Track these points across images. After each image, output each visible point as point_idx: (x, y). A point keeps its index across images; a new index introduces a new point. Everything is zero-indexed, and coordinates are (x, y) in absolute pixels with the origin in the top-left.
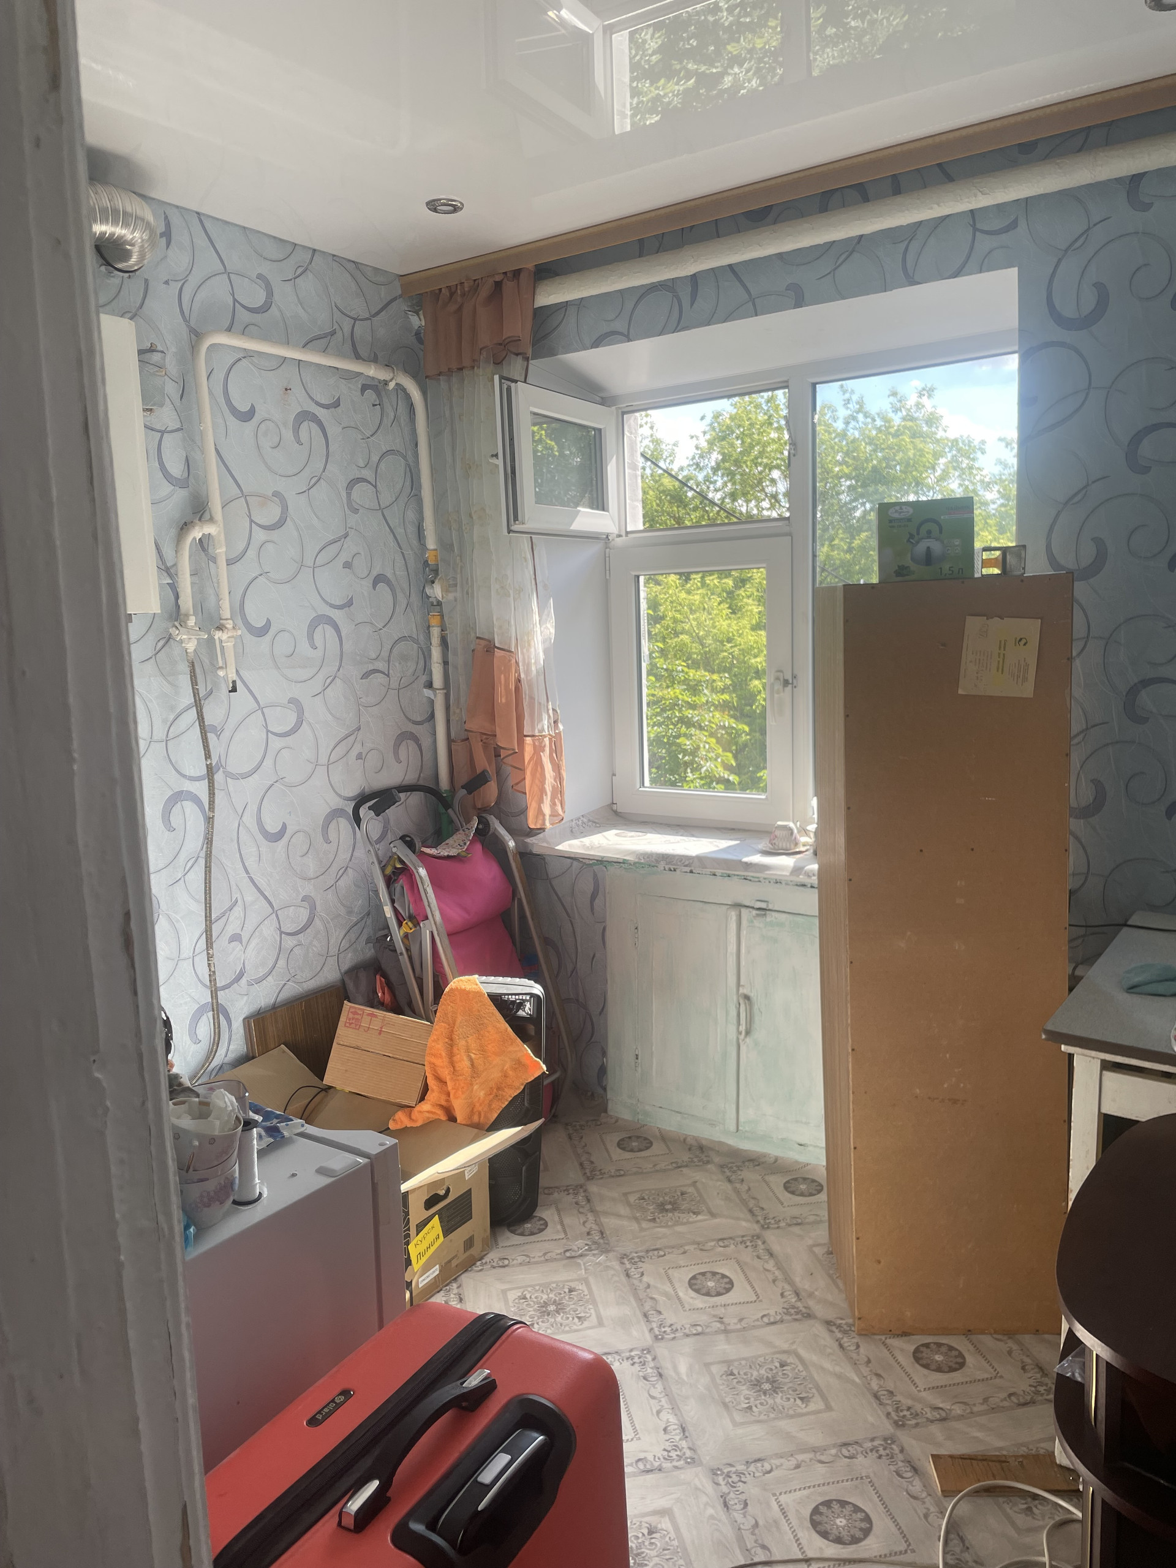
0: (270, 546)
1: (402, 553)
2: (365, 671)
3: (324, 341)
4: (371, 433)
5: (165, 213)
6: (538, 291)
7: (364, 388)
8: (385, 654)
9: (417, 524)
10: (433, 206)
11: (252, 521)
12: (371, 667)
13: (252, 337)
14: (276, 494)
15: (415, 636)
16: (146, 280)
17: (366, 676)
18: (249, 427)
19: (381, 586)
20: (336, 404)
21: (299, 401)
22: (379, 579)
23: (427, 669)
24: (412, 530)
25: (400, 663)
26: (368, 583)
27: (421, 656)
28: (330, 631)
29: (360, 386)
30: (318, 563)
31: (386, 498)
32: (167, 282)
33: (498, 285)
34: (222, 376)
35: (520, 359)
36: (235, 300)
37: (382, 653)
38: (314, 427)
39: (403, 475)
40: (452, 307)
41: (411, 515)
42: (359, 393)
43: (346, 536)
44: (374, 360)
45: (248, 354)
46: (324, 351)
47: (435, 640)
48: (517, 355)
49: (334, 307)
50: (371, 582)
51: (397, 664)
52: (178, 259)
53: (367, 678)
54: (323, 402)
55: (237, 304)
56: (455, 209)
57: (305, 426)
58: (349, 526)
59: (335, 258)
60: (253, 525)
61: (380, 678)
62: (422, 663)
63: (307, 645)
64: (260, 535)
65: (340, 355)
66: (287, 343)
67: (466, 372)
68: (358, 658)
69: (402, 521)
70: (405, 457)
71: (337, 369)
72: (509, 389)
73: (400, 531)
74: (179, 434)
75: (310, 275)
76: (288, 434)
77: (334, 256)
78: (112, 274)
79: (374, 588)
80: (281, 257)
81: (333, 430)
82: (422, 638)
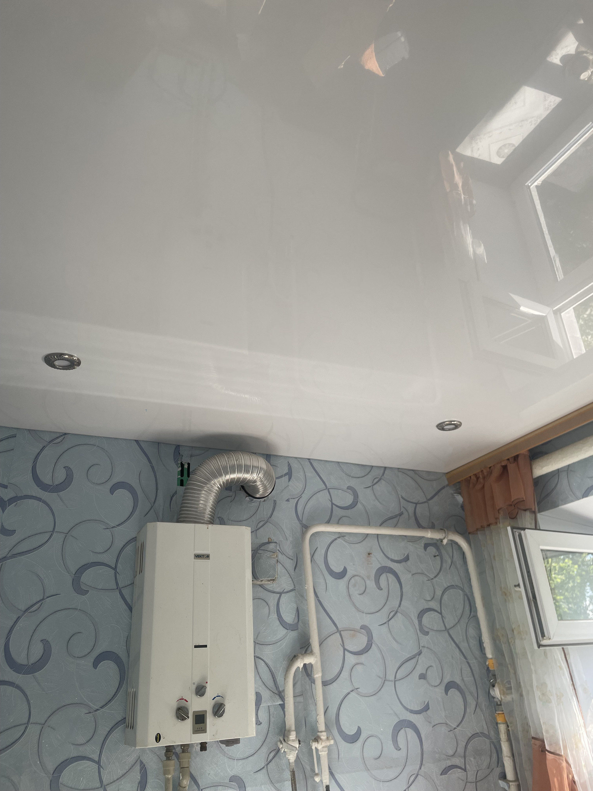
0: (359, 668)
1: (468, 663)
2: (444, 767)
3: (395, 520)
4: (434, 576)
5: (288, 462)
6: (534, 467)
7: (426, 546)
8: (461, 750)
9: (478, 638)
10: (441, 427)
11: (345, 650)
12: (449, 763)
13: (344, 524)
14: (363, 627)
15: (486, 732)
16: (275, 501)
17: (445, 772)
18: (342, 583)
19: (452, 691)
20: (407, 559)
21: (378, 561)
22: (450, 686)
23: (500, 762)
24: (474, 643)
25: (474, 758)
26: (441, 690)
27: (494, 750)
28: (410, 733)
29: (423, 545)
30: (398, 677)
31: (450, 620)
32: (288, 500)
33: (505, 468)
34: (323, 552)
35: (528, 514)
36: (332, 504)
37: (458, 750)
38: (391, 577)
39: (463, 603)
40: (479, 487)
41: (472, 632)
42: (423, 550)
43: (420, 653)
44: (432, 527)
45: (342, 535)
46: (395, 526)
47: (503, 736)
48: (525, 510)
49: (401, 498)
50: (443, 688)
51: (472, 759)
52: (296, 486)
53: (446, 773)
54: (396, 558)
55: (334, 506)
56: (457, 426)
57: (383, 578)
58: (423, 645)
59: (399, 470)
60: (346, 652)
61: (457, 774)
62: (495, 756)
63: (392, 747)
64: (351, 659)
65: (407, 527)
66: (369, 524)
67: (492, 527)
68: (437, 756)
69: (465, 637)
70: (462, 590)
71: (406, 536)
72: (520, 536)
73: (464, 645)
74: (292, 594)
75: (383, 482)
76: (371, 584)
77: (398, 469)
78: (253, 501)
79: (447, 694)
80: (363, 475)
81: (405, 577)
82: (492, 733)
